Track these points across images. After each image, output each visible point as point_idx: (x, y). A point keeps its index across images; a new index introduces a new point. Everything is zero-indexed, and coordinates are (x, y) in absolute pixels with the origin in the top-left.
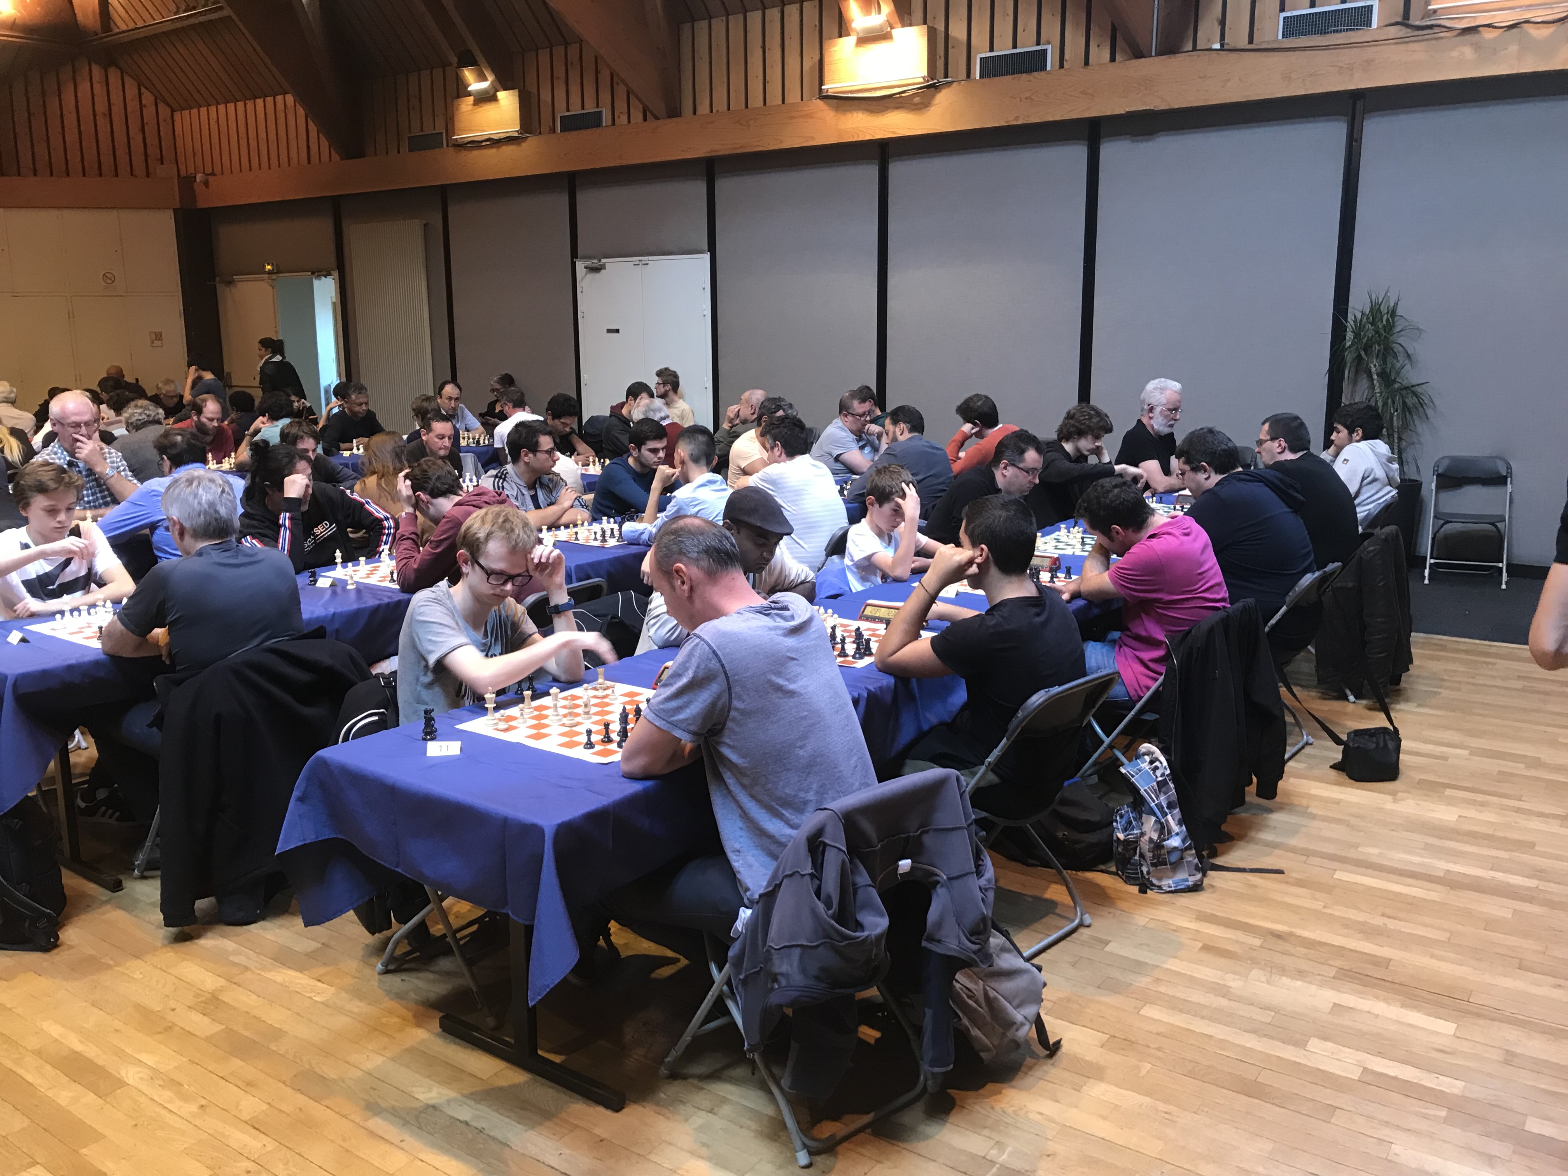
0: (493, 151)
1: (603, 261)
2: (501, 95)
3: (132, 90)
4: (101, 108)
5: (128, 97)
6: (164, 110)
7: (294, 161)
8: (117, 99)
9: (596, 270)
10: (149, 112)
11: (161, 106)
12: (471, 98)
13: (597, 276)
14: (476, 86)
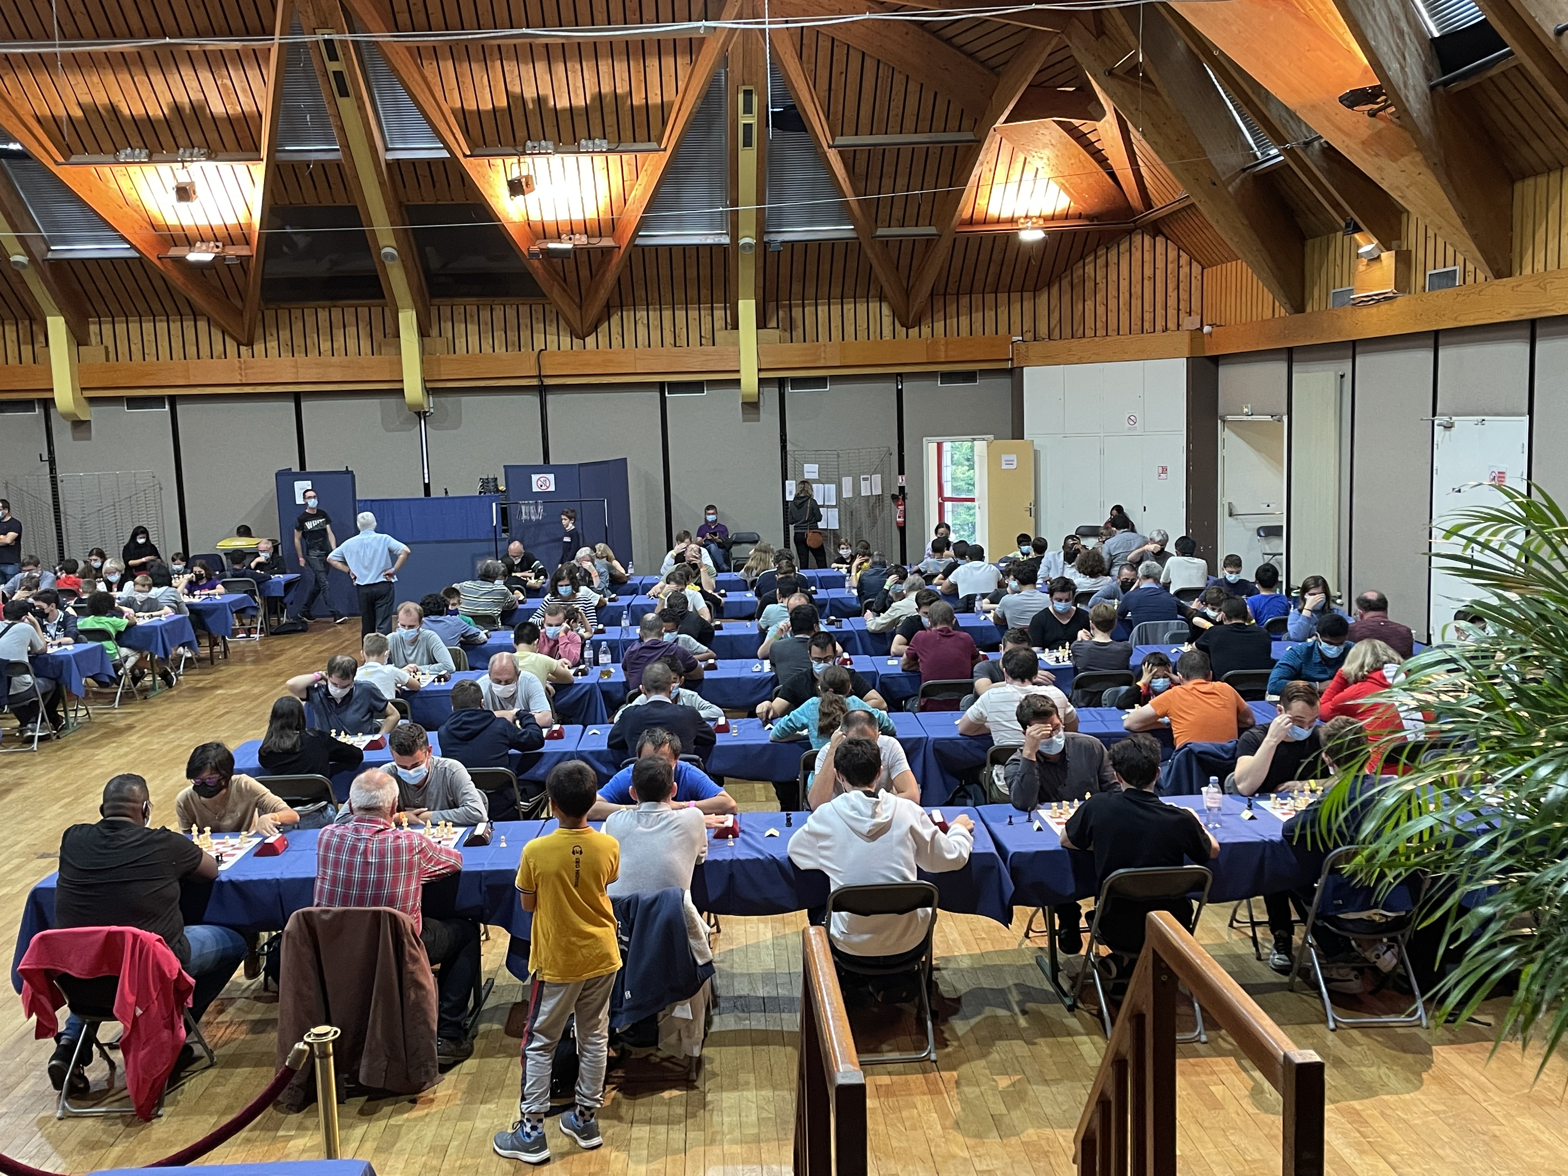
0: (1374, 310)
1: (1454, 418)
2: (1385, 255)
3: (1172, 254)
4: (1148, 272)
5: (1169, 259)
6: (1196, 268)
7: (1254, 319)
8: (1160, 264)
9: (1448, 427)
10: (1185, 270)
11: (1194, 264)
12: (1365, 261)
13: (1447, 433)
14: (1366, 248)
